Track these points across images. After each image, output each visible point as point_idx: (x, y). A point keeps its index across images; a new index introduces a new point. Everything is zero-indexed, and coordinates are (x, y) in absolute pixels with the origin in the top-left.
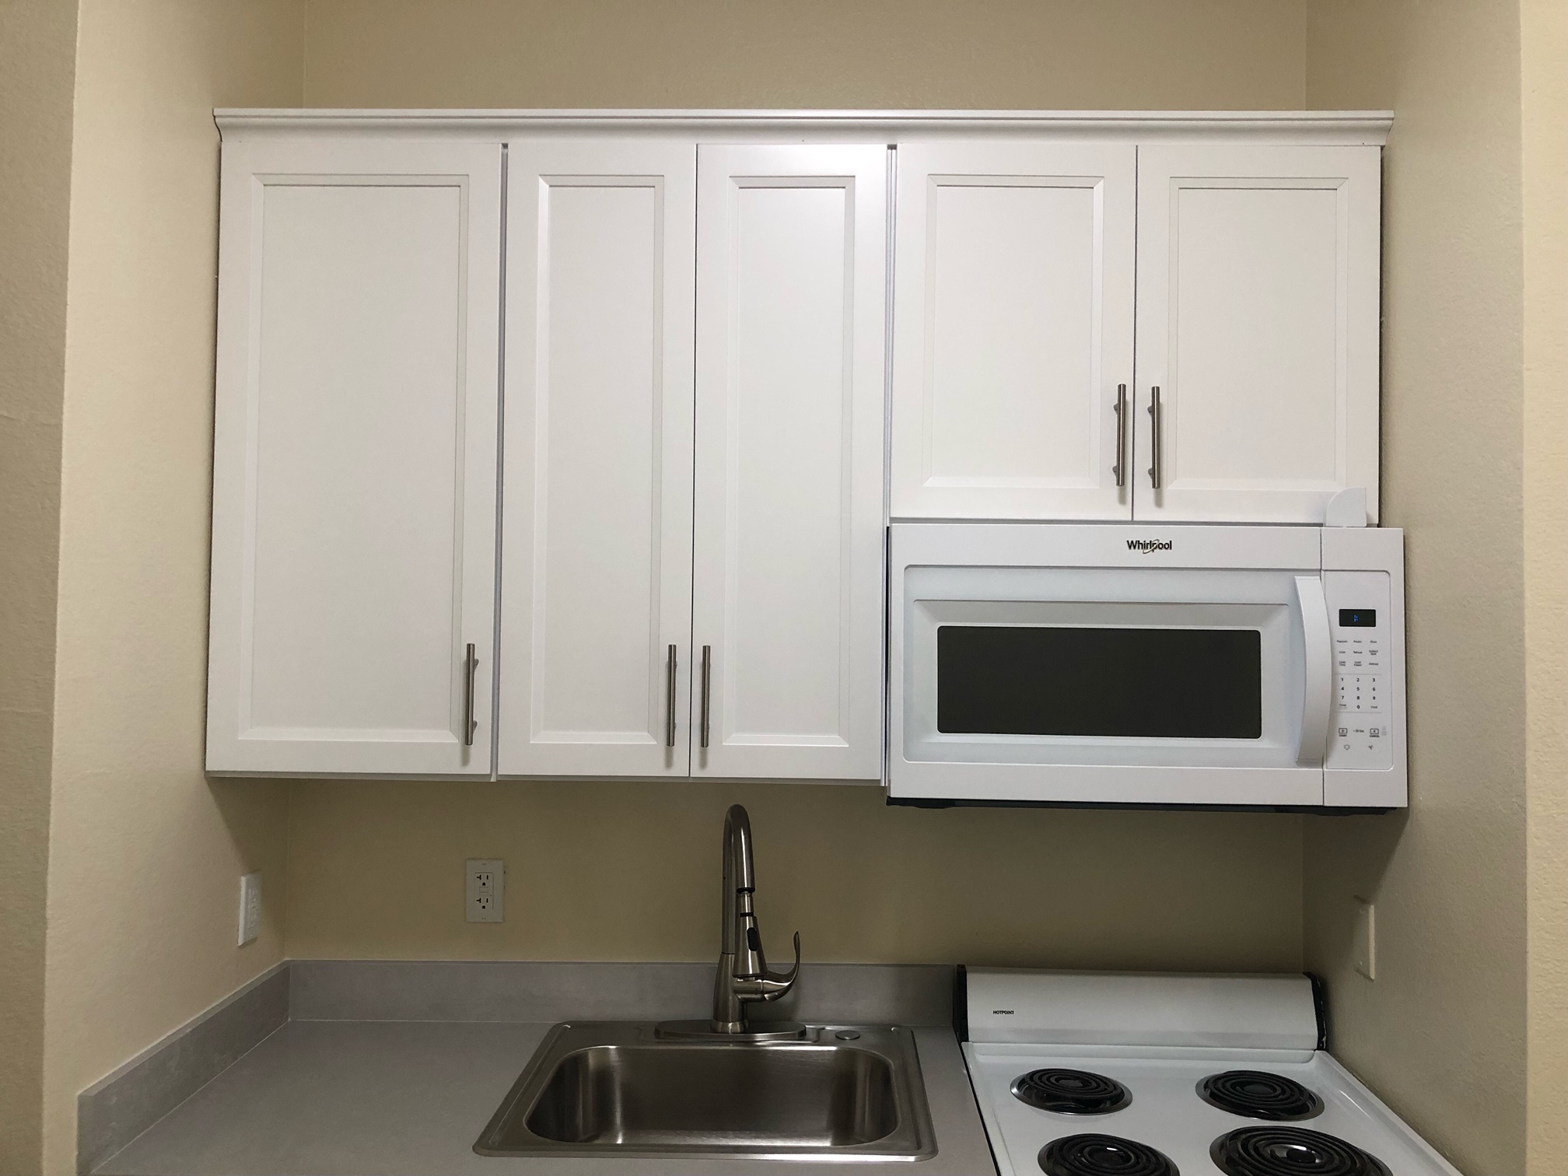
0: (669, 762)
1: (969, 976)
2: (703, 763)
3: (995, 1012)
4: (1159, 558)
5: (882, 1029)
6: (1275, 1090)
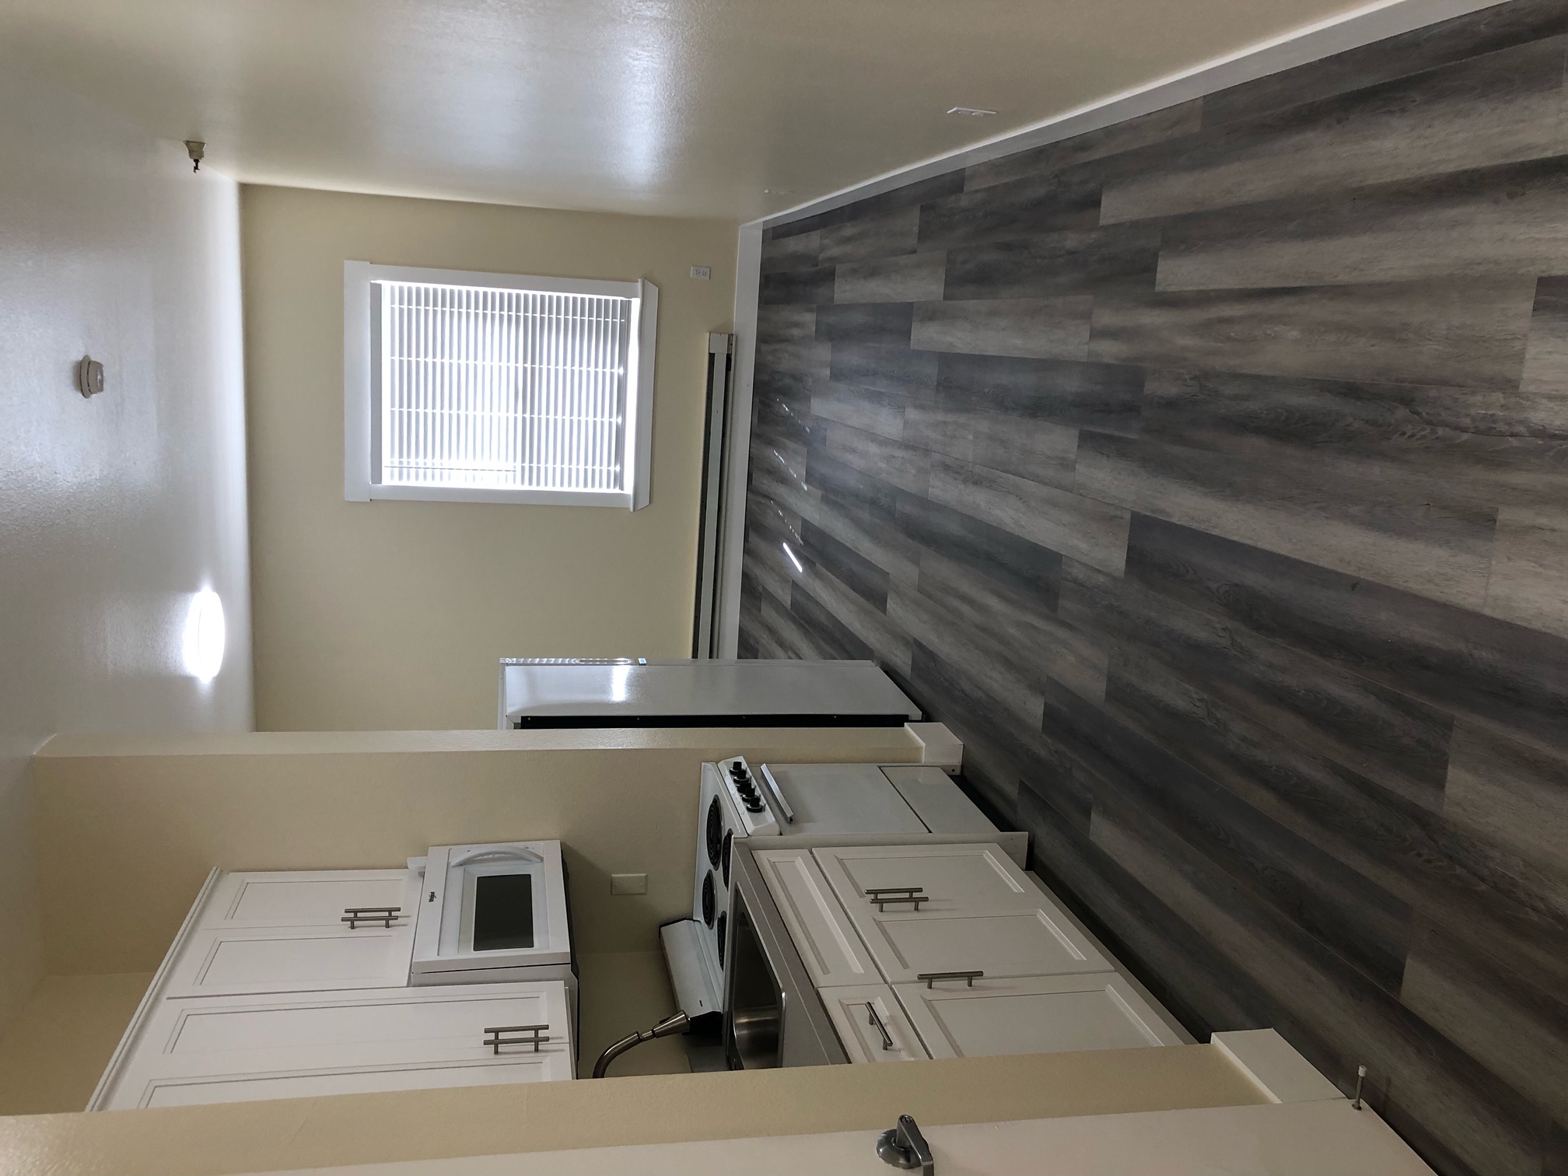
0: (561, 1051)
3: (702, 1006)
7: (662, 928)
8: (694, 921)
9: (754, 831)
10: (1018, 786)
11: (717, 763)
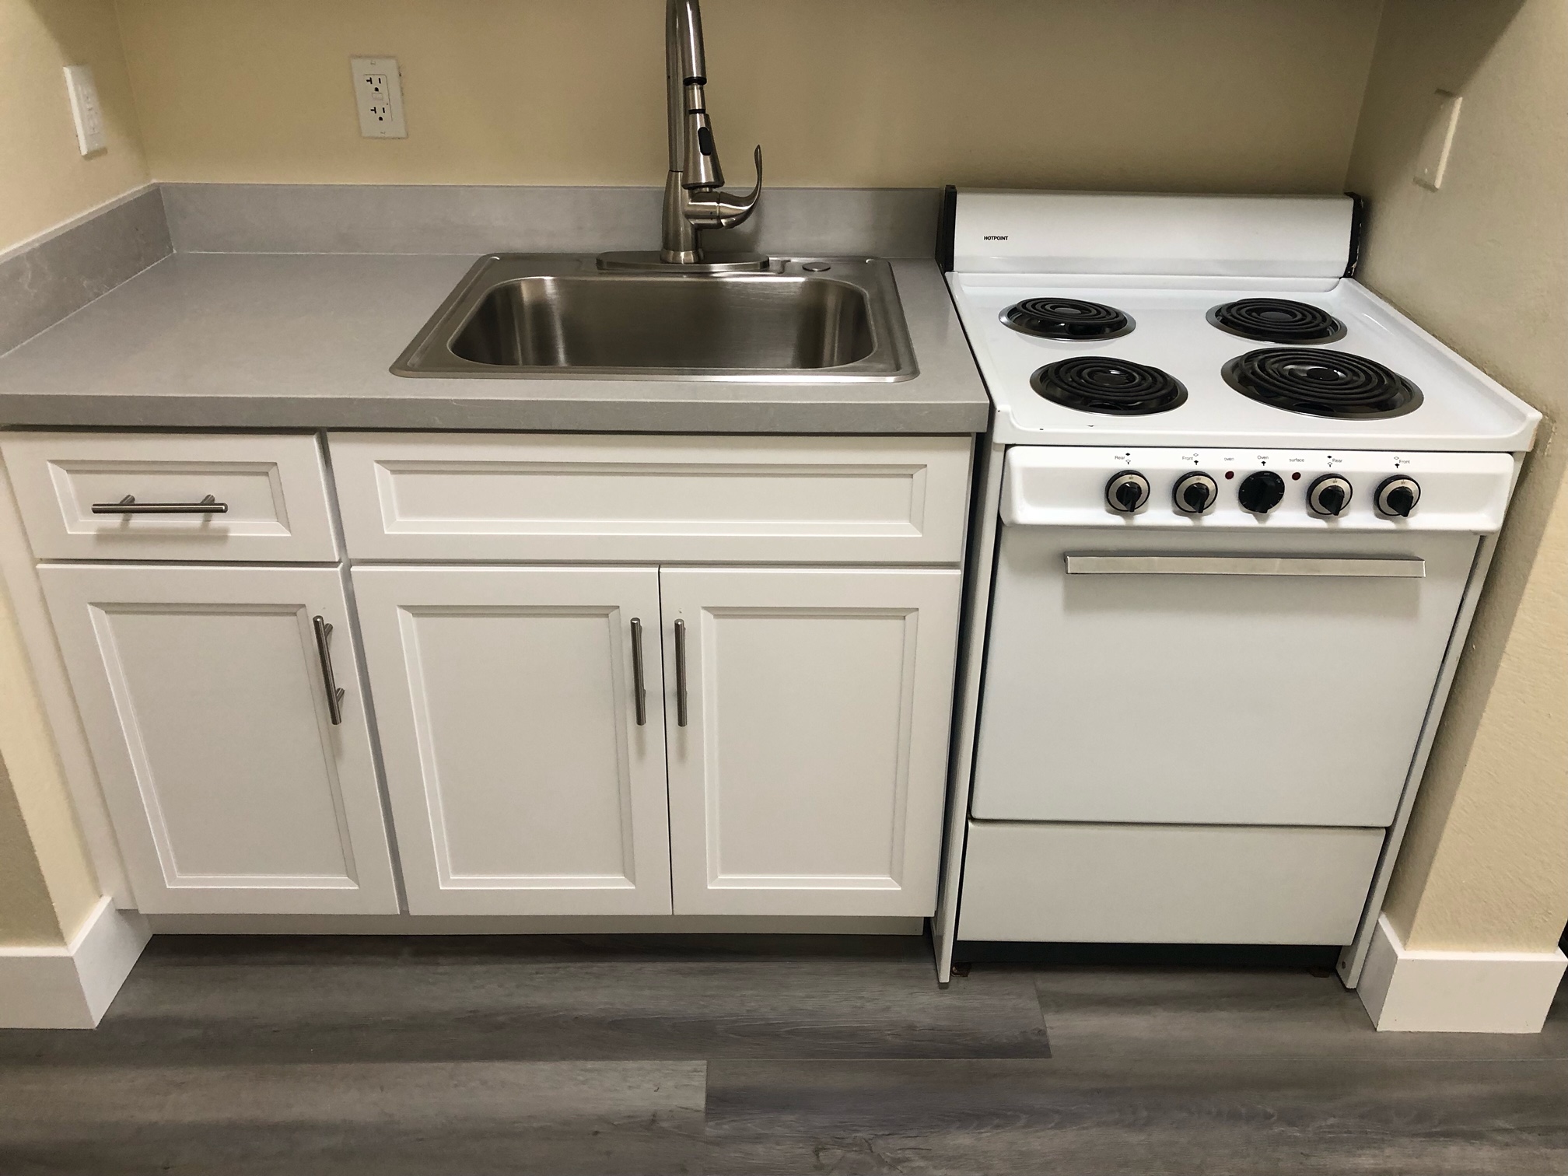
3: (986, 239)
5: (856, 261)
6: (1295, 316)
10: (1052, 1042)
11: (1517, 455)
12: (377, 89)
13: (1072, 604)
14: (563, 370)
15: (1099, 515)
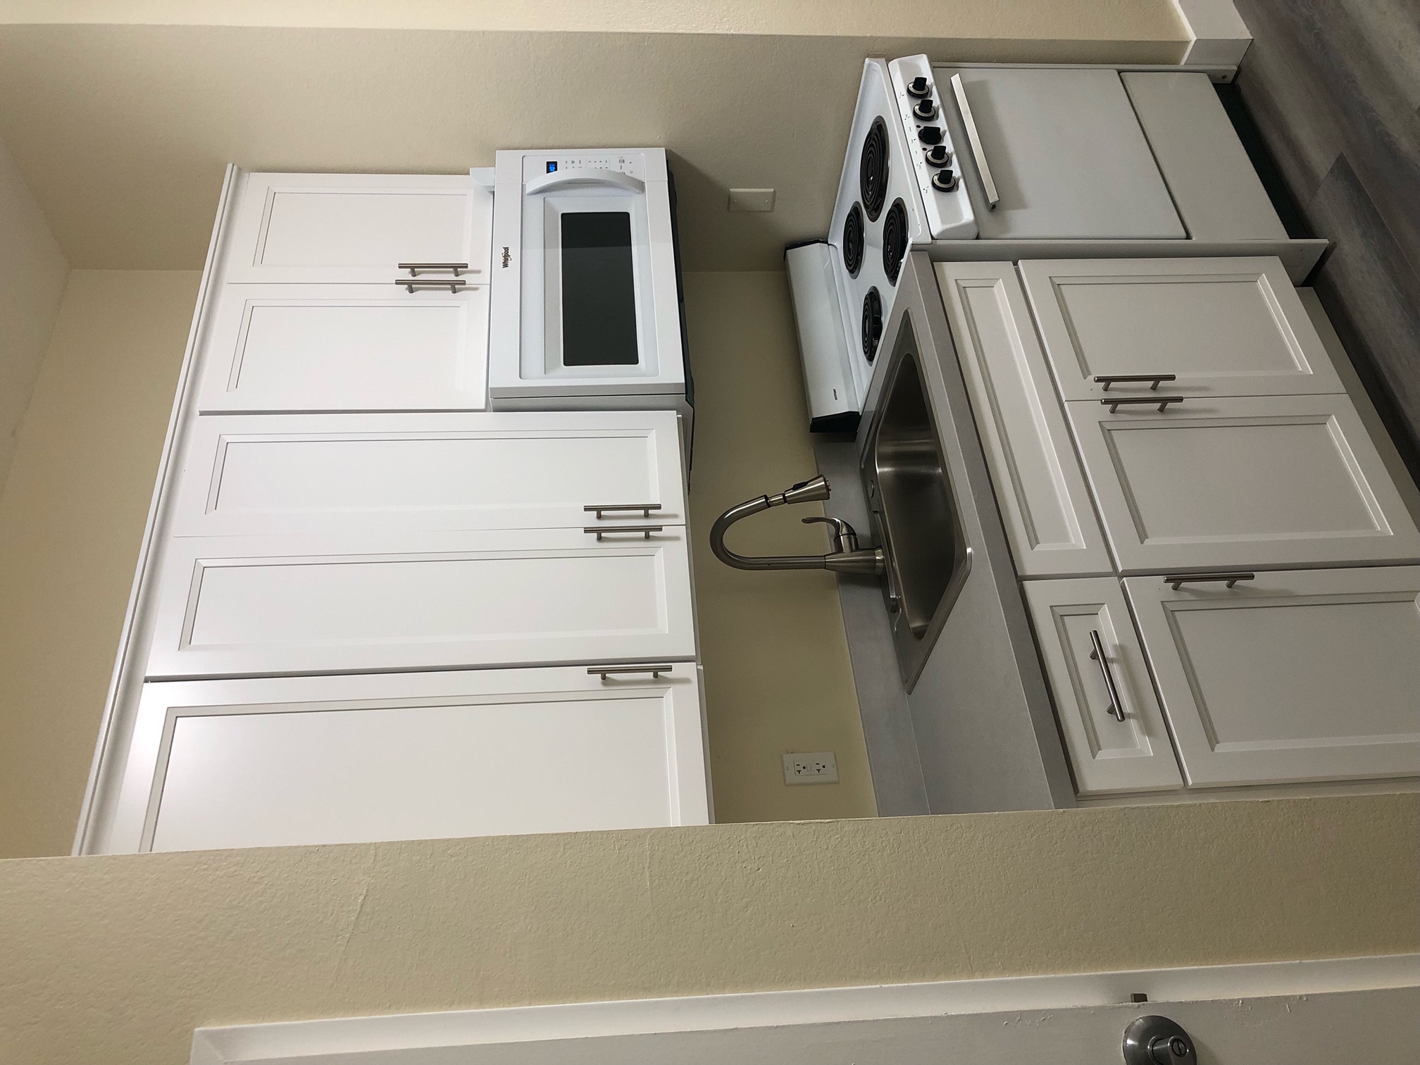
0: (677, 539)
1: (815, 416)
2: (675, 516)
3: (836, 399)
4: (514, 254)
7: (788, 251)
8: (829, 245)
9: (943, 232)
10: (1333, 161)
11: (888, 61)
12: (804, 768)
13: (1021, 204)
14: (944, 469)
15: (962, 194)
